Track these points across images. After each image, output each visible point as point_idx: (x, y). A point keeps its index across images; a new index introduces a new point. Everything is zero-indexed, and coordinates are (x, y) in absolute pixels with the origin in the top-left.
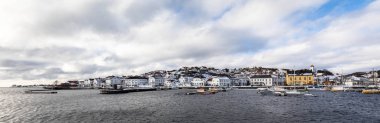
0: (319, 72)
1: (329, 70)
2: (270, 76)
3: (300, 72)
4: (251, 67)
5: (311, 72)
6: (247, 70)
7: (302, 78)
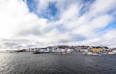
0: (104, 47)
1: (107, 47)
2: (87, 49)
3: (97, 48)
4: (80, 46)
5: (101, 47)
6: (79, 46)
7: (98, 49)
